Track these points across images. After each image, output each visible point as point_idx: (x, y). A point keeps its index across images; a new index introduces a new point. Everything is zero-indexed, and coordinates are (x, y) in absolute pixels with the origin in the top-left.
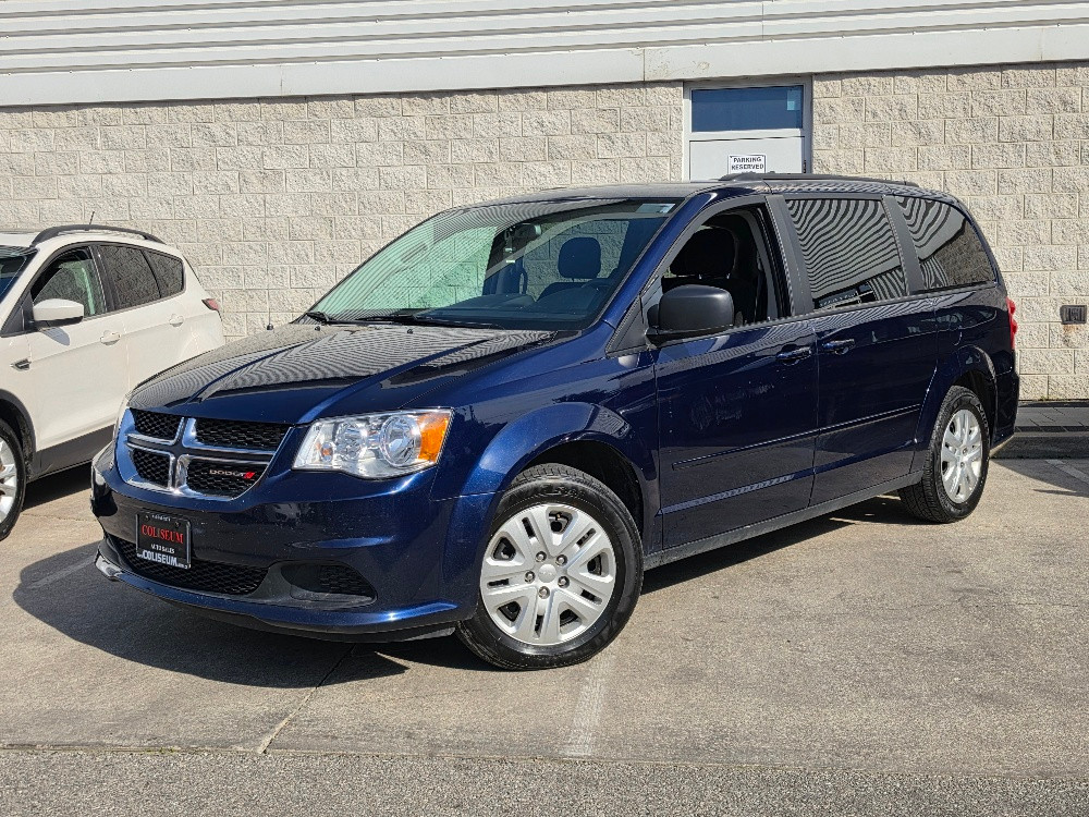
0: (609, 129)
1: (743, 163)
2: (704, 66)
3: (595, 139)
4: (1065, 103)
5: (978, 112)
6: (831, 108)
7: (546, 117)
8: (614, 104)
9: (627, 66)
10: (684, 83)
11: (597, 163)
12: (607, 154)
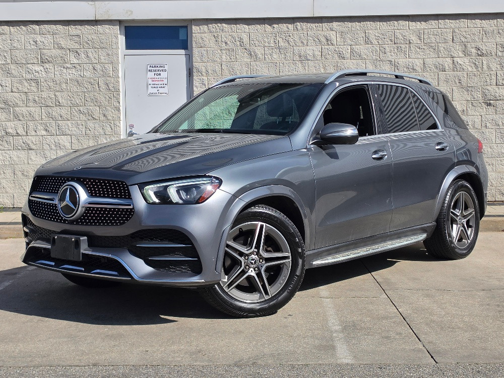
0: (77, 46)
1: (155, 69)
2: (130, 12)
3: (68, 52)
4: (327, 40)
5: (282, 44)
6: (202, 38)
7: (39, 38)
8: (79, 32)
9: (86, 11)
10: (120, 22)
11: (69, 66)
12: (76, 61)
